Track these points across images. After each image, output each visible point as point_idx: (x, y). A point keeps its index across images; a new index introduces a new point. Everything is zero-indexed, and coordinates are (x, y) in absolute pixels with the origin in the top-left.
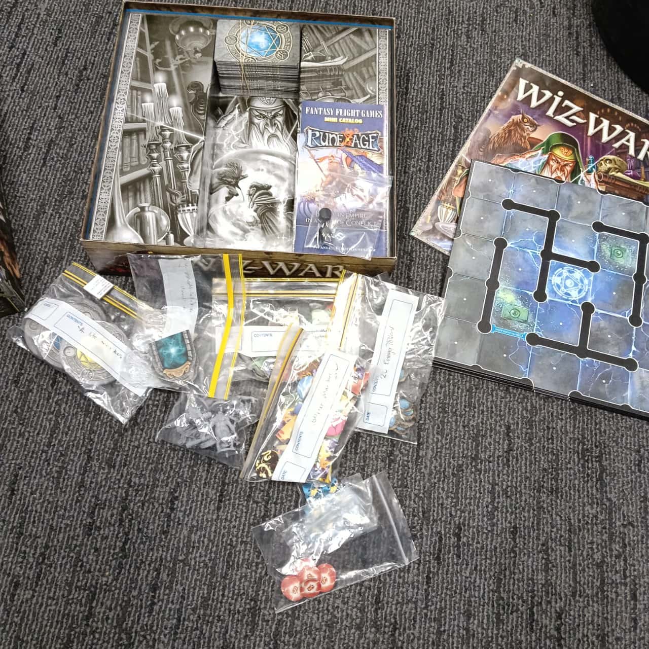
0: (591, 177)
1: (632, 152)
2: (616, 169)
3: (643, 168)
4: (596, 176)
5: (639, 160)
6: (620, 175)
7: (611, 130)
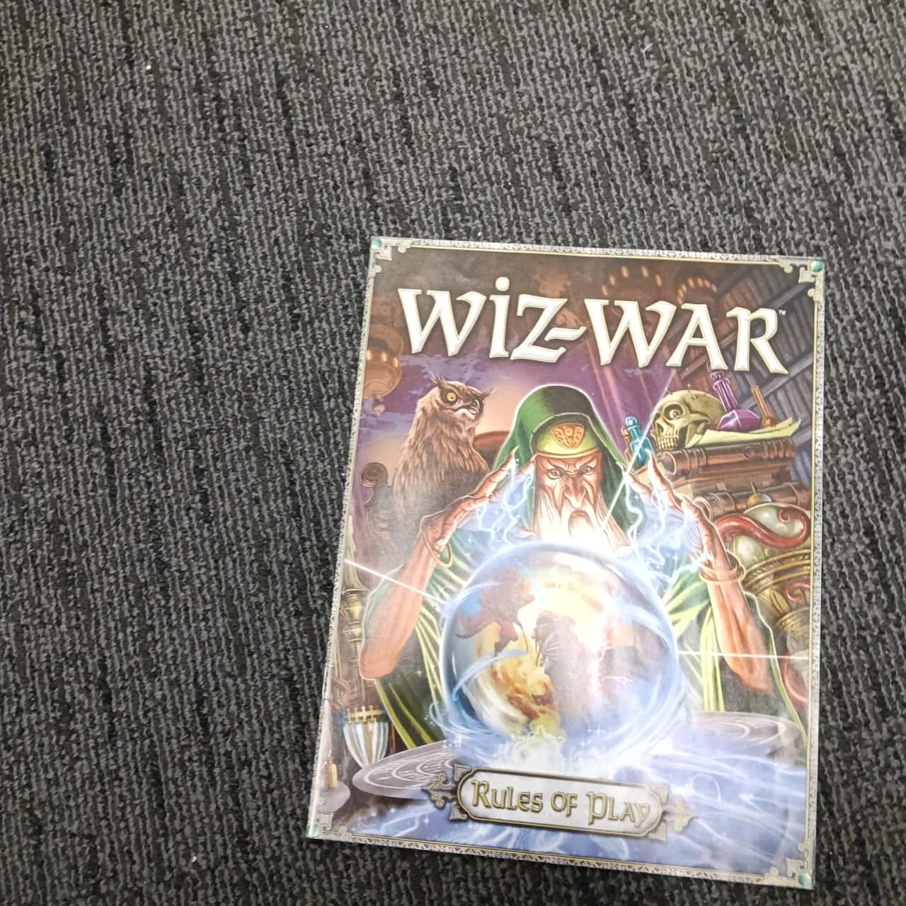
0: (649, 475)
1: (717, 360)
2: (697, 423)
3: (755, 389)
4: (660, 467)
5: (741, 373)
6: (711, 436)
7: (650, 321)
